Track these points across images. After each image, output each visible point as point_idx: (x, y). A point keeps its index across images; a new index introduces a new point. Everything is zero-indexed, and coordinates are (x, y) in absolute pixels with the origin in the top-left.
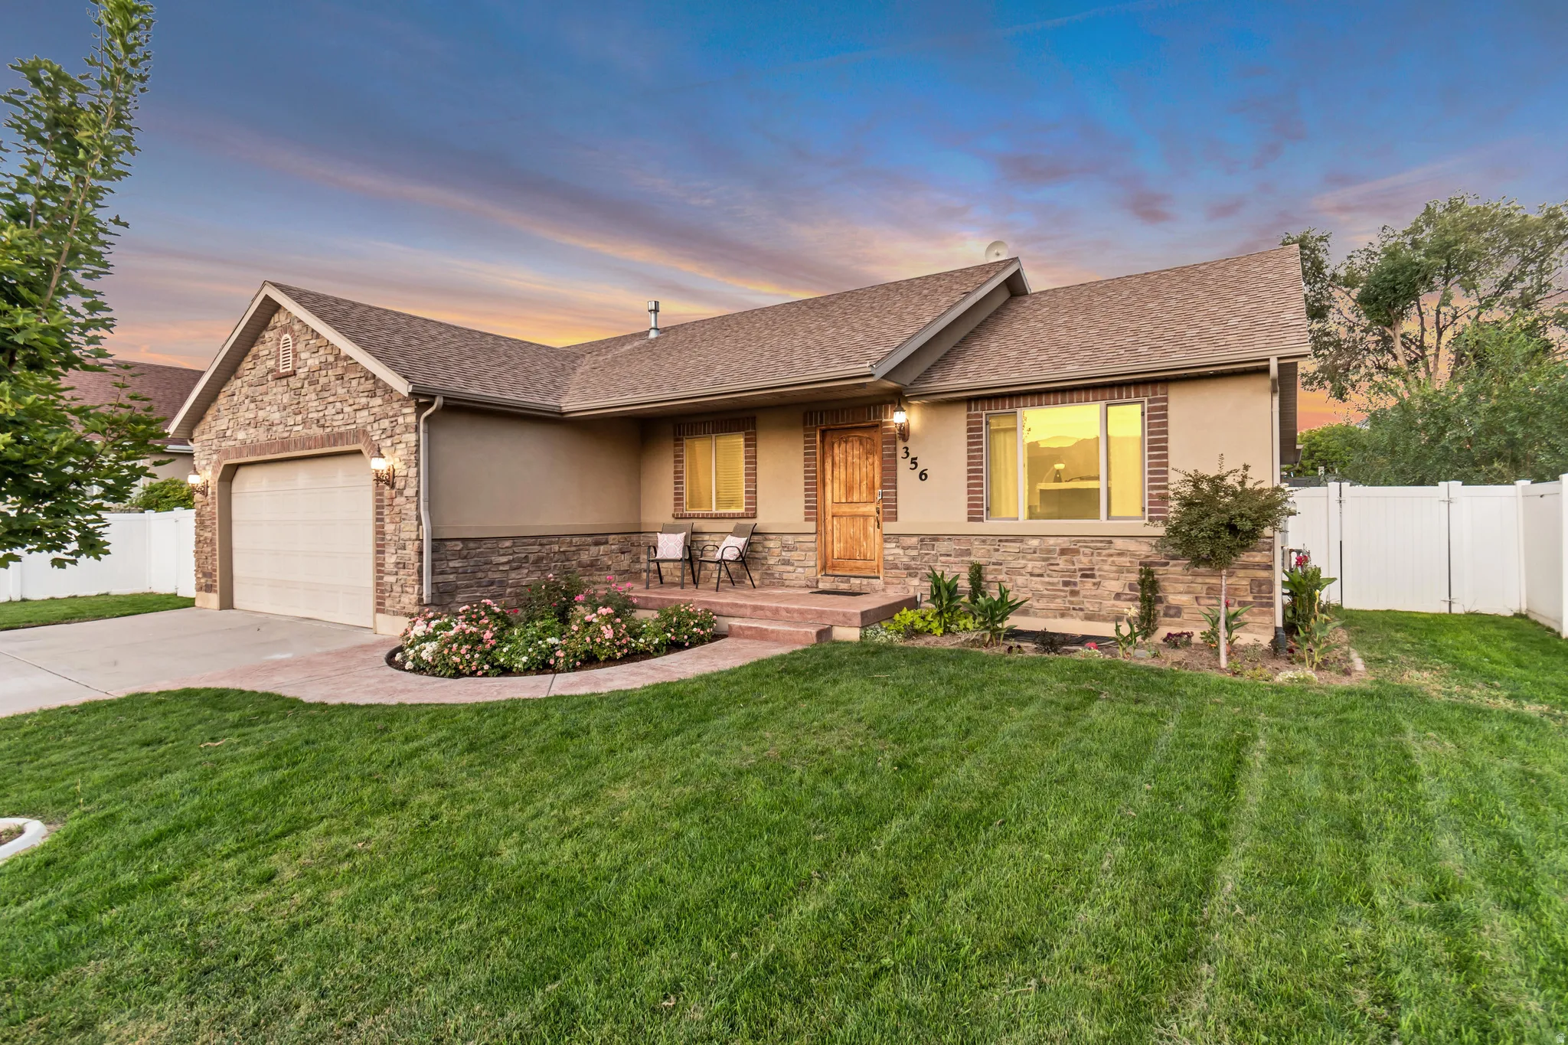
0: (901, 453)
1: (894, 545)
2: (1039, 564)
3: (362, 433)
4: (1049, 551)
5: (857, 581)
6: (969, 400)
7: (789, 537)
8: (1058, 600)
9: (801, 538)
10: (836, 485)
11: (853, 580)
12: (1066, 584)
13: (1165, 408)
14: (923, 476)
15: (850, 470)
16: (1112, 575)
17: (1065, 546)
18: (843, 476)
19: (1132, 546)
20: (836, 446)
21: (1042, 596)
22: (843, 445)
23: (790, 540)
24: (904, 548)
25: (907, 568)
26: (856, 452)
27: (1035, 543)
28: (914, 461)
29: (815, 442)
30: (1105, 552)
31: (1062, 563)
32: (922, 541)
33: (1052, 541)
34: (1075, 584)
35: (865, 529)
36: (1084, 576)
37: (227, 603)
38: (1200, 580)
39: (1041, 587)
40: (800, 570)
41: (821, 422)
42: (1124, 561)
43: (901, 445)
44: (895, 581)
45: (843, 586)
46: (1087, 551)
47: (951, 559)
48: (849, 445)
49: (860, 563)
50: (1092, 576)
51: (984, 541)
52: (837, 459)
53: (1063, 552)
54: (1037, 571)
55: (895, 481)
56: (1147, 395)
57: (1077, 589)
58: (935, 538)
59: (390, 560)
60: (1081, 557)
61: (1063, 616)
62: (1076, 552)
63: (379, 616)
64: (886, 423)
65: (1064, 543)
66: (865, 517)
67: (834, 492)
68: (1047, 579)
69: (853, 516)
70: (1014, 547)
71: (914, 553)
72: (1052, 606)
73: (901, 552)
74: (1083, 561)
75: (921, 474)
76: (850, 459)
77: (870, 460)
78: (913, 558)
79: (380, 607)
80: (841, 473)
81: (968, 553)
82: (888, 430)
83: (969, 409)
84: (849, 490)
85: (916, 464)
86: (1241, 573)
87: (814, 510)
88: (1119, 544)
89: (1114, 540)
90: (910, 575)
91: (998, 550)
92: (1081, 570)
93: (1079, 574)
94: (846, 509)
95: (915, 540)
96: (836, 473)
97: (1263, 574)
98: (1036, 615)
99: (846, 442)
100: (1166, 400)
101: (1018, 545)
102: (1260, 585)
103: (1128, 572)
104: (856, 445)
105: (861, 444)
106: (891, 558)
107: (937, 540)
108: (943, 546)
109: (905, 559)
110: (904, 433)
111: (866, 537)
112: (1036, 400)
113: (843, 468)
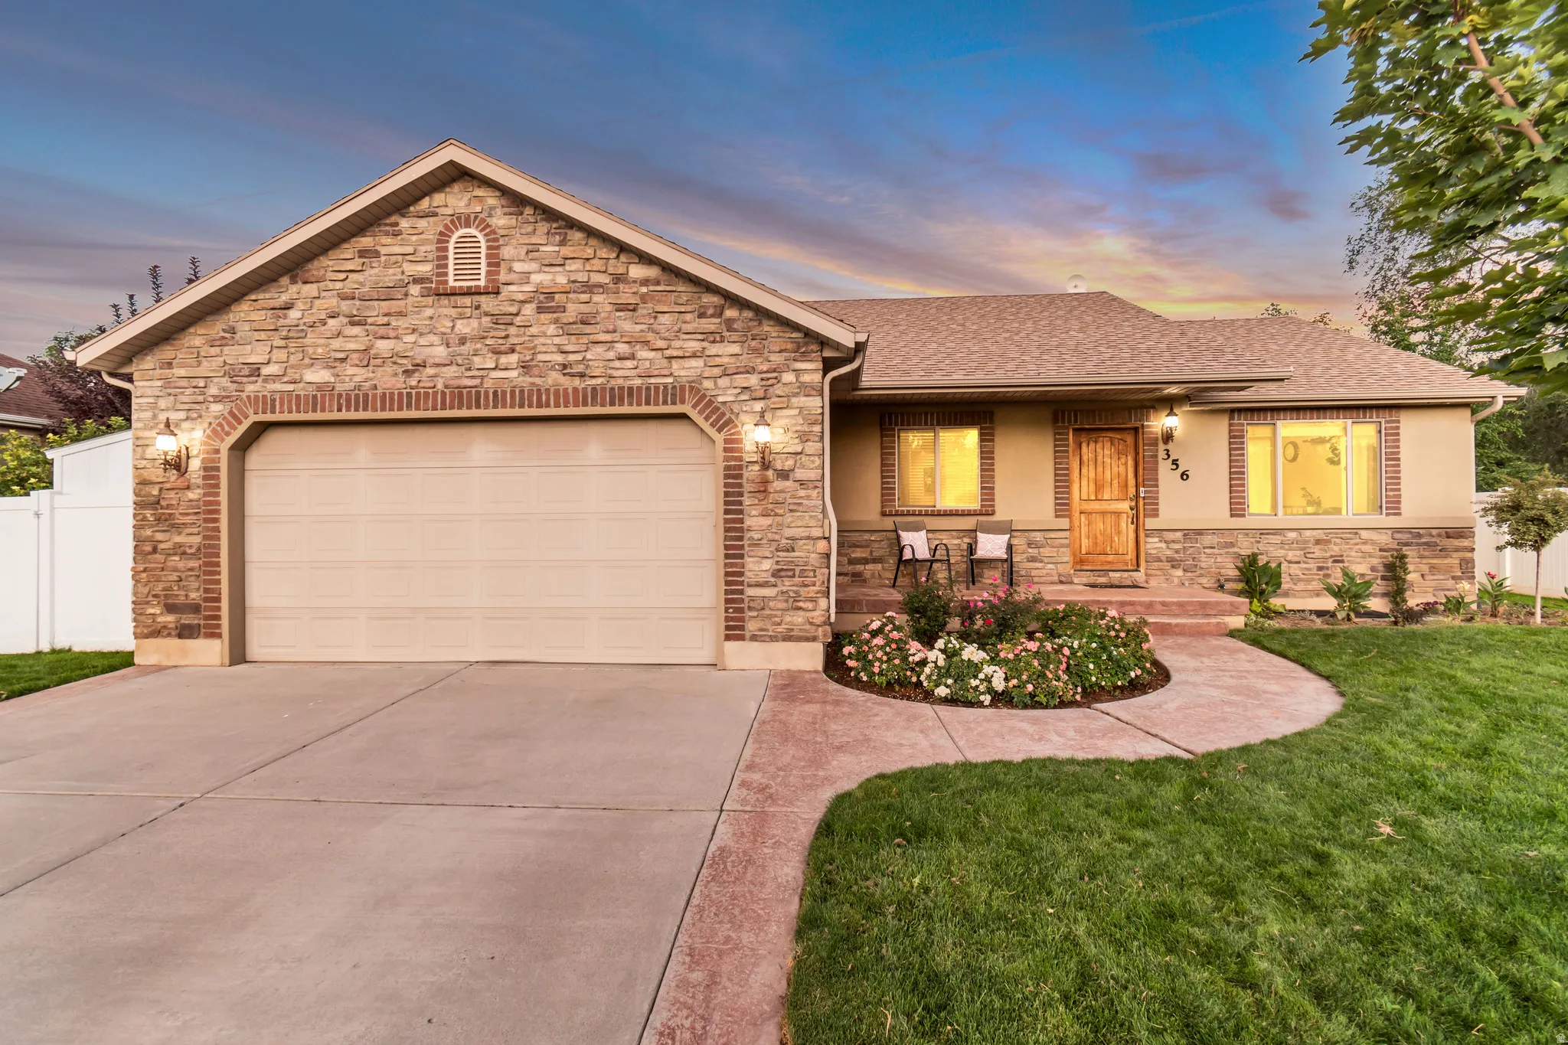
0: (1162, 454)
1: (1156, 540)
2: (1298, 553)
3: (693, 389)
4: (1306, 542)
5: (1118, 575)
6: (1232, 411)
7: (1038, 534)
8: (1314, 583)
9: (1052, 535)
10: (1084, 483)
11: (1111, 574)
12: (1320, 568)
13: (1398, 428)
14: (1184, 476)
15: (1100, 469)
16: (1358, 560)
17: (1318, 537)
18: (1092, 475)
19: (1374, 536)
20: (1084, 446)
21: (1300, 580)
22: (1092, 445)
23: (1038, 536)
24: (1166, 542)
25: (1170, 560)
26: (1107, 452)
27: (1293, 535)
28: (1175, 462)
29: (1067, 440)
30: (1352, 542)
31: (1318, 552)
32: (1185, 535)
33: (1308, 533)
34: (1327, 568)
35: (1118, 525)
36: (1335, 561)
37: (238, 655)
38: (1425, 561)
39: (1300, 573)
40: (1051, 566)
41: (1076, 421)
42: (1368, 548)
43: (1161, 447)
44: (1159, 573)
45: (1102, 580)
46: (1338, 541)
47: (1216, 551)
48: (1099, 445)
49: (1110, 558)
50: (1342, 561)
51: (1247, 534)
52: (1085, 458)
53: (1318, 542)
54: (1297, 559)
55: (1157, 480)
56: (1384, 418)
57: (1329, 572)
58: (1200, 532)
59: (758, 566)
60: (1332, 546)
61: (1318, 595)
62: (1328, 542)
63: (731, 646)
64: (1148, 426)
65: (1319, 535)
66: (1117, 514)
67: (1081, 490)
68: (1304, 566)
69: (1103, 513)
70: (1276, 539)
71: (1179, 546)
72: (1310, 587)
73: (1163, 545)
74: (1335, 550)
75: (1183, 474)
76: (1100, 458)
77: (1123, 460)
78: (1177, 552)
79: (734, 630)
80: (1089, 472)
81: (1232, 545)
82: (1151, 433)
83: (1231, 418)
84: (1099, 487)
85: (1177, 465)
86: (1455, 555)
87: (1063, 507)
88: (1364, 534)
89: (1359, 531)
90: (1173, 567)
91: (1259, 542)
92: (1332, 556)
93: (1331, 560)
94: (1096, 506)
95: (1179, 535)
96: (1084, 471)
97: (1469, 555)
98: (1294, 596)
99: (1096, 442)
100: (1398, 422)
101: (1278, 537)
102: (1467, 563)
103: (1370, 556)
104: (1108, 445)
105: (1112, 444)
106: (1153, 552)
107: (1201, 534)
108: (1208, 540)
109: (1169, 552)
110: (1168, 437)
111: (1119, 533)
112: (1295, 415)
113: (1092, 467)
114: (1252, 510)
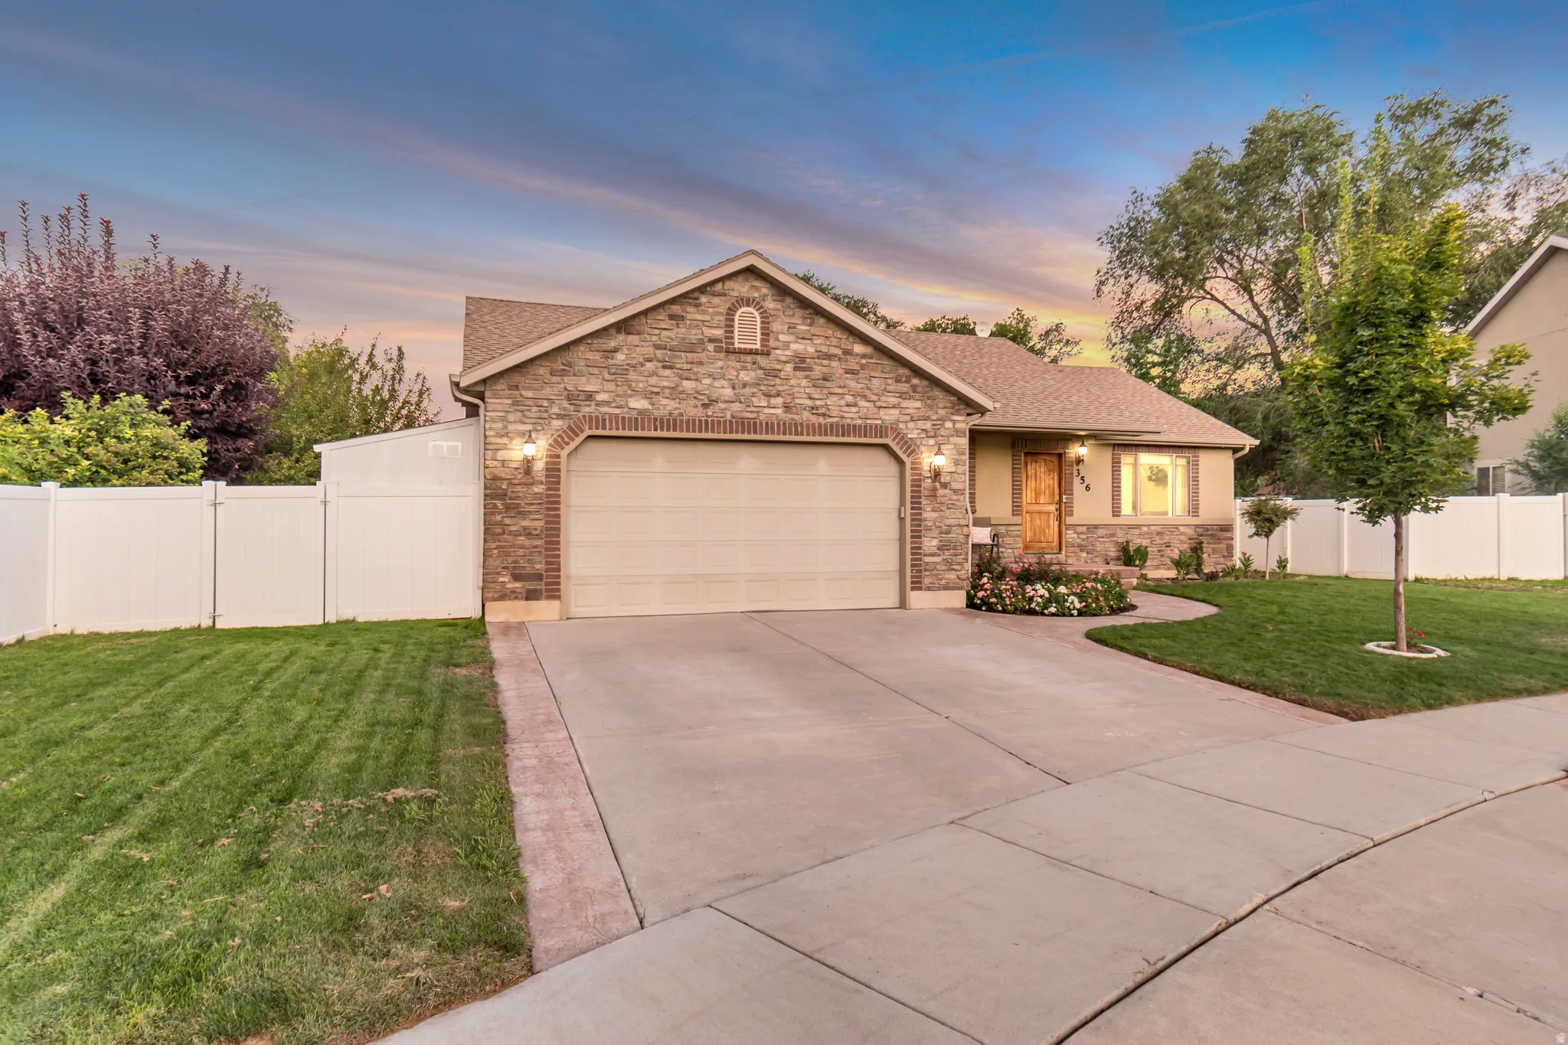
0: (1075, 473)
1: (1072, 532)
2: (1148, 541)
4: (1151, 534)
5: (1049, 556)
6: (1115, 445)
7: (1003, 527)
8: (1156, 560)
9: (1012, 528)
10: (1029, 491)
12: (1159, 551)
13: (1198, 461)
14: (1088, 488)
15: (1038, 482)
16: (1178, 545)
18: (1033, 485)
19: (1186, 529)
20: (1029, 464)
21: (1149, 559)
22: (1034, 464)
23: (1006, 529)
24: (1077, 533)
25: (1079, 546)
26: (1043, 470)
27: (1145, 529)
28: (1082, 479)
29: (1020, 460)
30: (1175, 533)
31: (1157, 539)
32: (1088, 528)
33: (1153, 528)
34: (1162, 551)
35: (1048, 521)
36: (1167, 546)
38: (1211, 546)
40: (1009, 551)
41: (1025, 450)
42: (1183, 538)
43: (1075, 468)
44: (1072, 554)
46: (1168, 533)
47: (1105, 539)
48: (1038, 464)
49: (1044, 545)
50: (1169, 546)
51: (1122, 528)
52: (1029, 474)
53: (1158, 534)
55: (1072, 490)
56: (1190, 454)
57: (1164, 553)
58: (1096, 527)
60: (1165, 536)
61: (1157, 568)
62: (1163, 534)
64: (1068, 453)
65: (1159, 529)
66: (1048, 513)
67: (1028, 496)
69: (1040, 513)
70: (1136, 532)
71: (1084, 536)
72: (1153, 563)
73: (1076, 536)
74: (1167, 539)
75: (1087, 487)
76: (1038, 473)
77: (1052, 476)
78: (1083, 540)
80: (1032, 484)
81: (1113, 535)
82: (1069, 457)
83: (1114, 450)
84: (1037, 494)
85: (1084, 480)
86: (1225, 542)
87: (1017, 509)
88: (1182, 529)
89: (1179, 527)
90: (1081, 551)
91: (1129, 533)
92: (1165, 543)
93: (1164, 545)
94: (1036, 508)
95: (1085, 528)
96: (1029, 482)
97: (1231, 542)
99: (1036, 462)
100: (1198, 457)
101: (1138, 530)
102: (1230, 547)
103: (1184, 543)
104: (1043, 464)
105: (1046, 464)
106: (1069, 540)
108: (1101, 532)
109: (1079, 540)
110: (1079, 461)
111: (1049, 526)
112: (1147, 449)
113: (1033, 482)
114: (1123, 513)
